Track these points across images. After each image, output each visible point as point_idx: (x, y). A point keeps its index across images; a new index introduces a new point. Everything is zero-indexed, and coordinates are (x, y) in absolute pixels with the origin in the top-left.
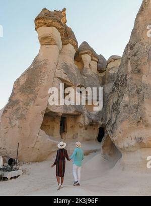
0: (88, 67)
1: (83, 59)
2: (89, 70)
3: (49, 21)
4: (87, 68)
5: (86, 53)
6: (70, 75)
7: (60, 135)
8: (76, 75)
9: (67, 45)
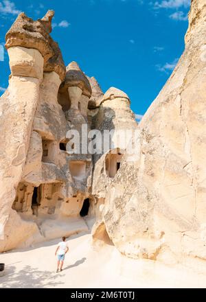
0: (77, 108)
1: (71, 94)
2: (77, 112)
3: (30, 40)
4: (75, 110)
5: (76, 85)
6: (52, 125)
7: (31, 210)
8: (60, 123)
9: (51, 74)
